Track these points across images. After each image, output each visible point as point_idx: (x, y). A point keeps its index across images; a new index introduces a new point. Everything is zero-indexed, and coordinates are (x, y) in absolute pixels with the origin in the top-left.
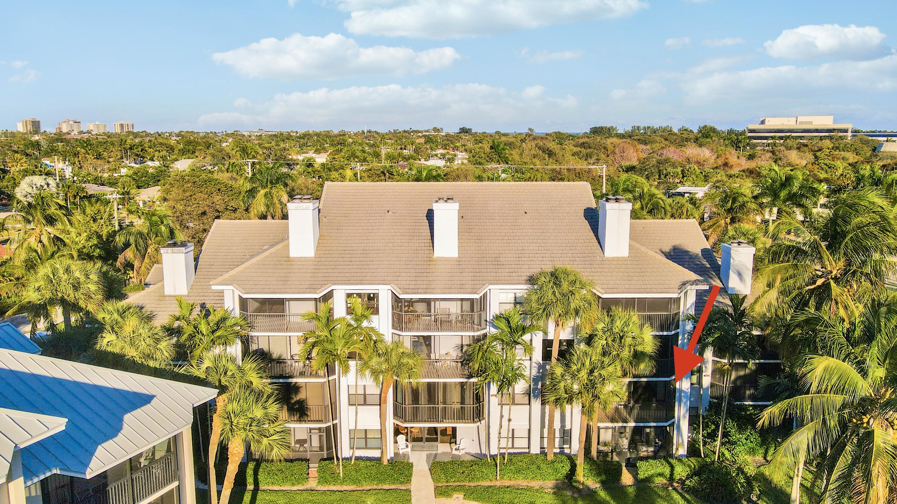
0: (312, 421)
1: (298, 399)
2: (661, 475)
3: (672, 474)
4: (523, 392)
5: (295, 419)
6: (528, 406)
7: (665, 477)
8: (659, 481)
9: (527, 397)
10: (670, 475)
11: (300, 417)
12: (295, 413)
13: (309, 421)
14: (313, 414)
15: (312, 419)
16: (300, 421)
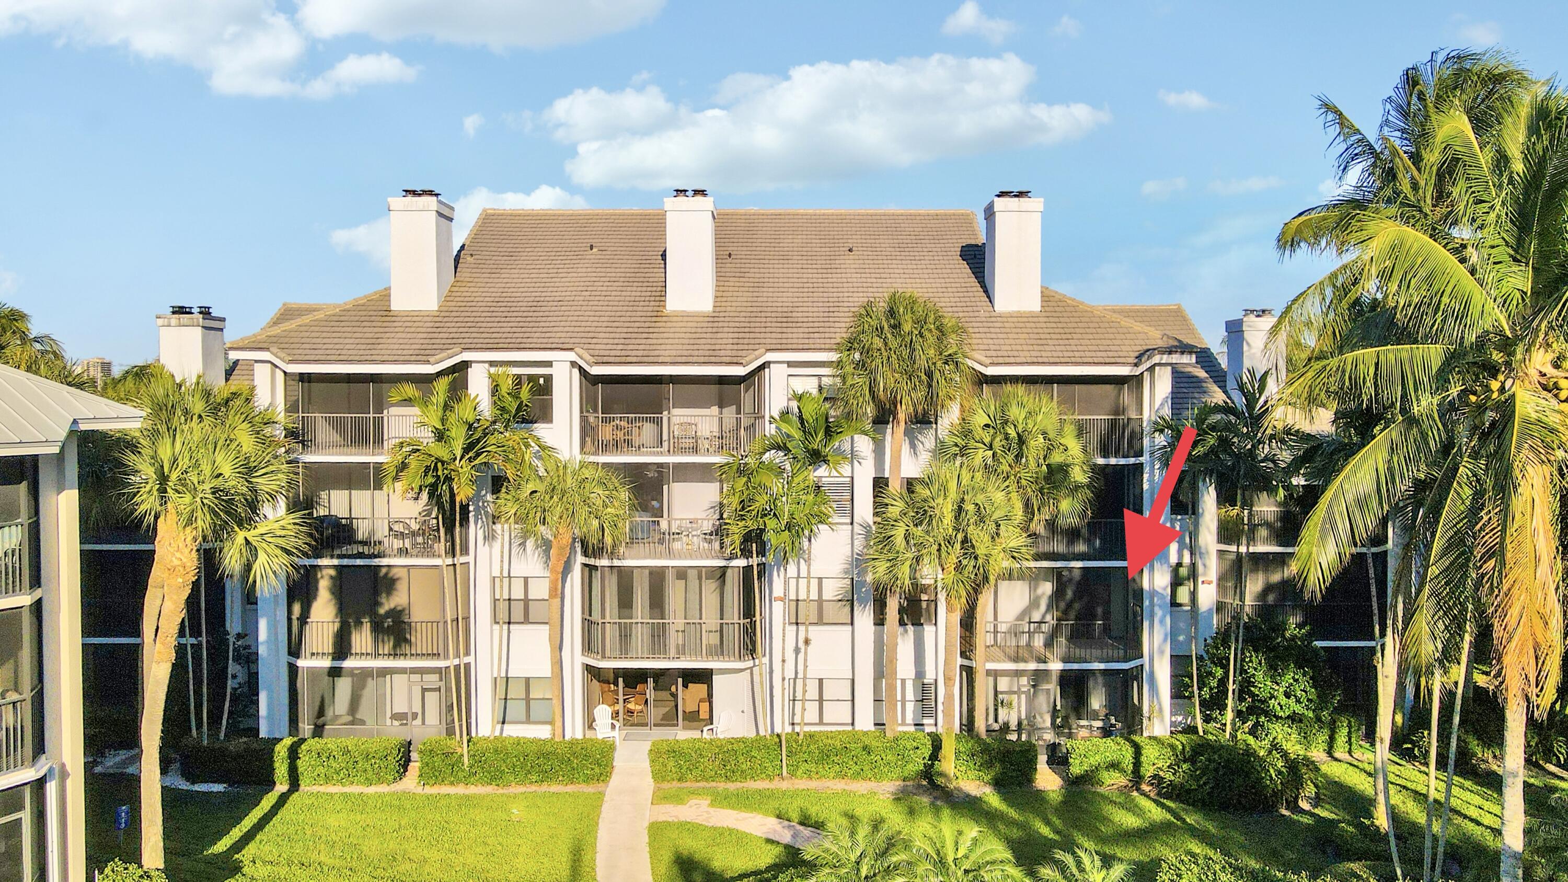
0: (418, 655)
1: (392, 606)
2: (1114, 766)
3: (1137, 764)
4: (840, 597)
5: (386, 652)
6: (850, 628)
7: (1123, 771)
8: (1113, 781)
9: (848, 608)
10: (1134, 764)
11: (395, 647)
12: (386, 638)
13: (412, 655)
14: (420, 638)
15: (419, 652)
16: (396, 655)
